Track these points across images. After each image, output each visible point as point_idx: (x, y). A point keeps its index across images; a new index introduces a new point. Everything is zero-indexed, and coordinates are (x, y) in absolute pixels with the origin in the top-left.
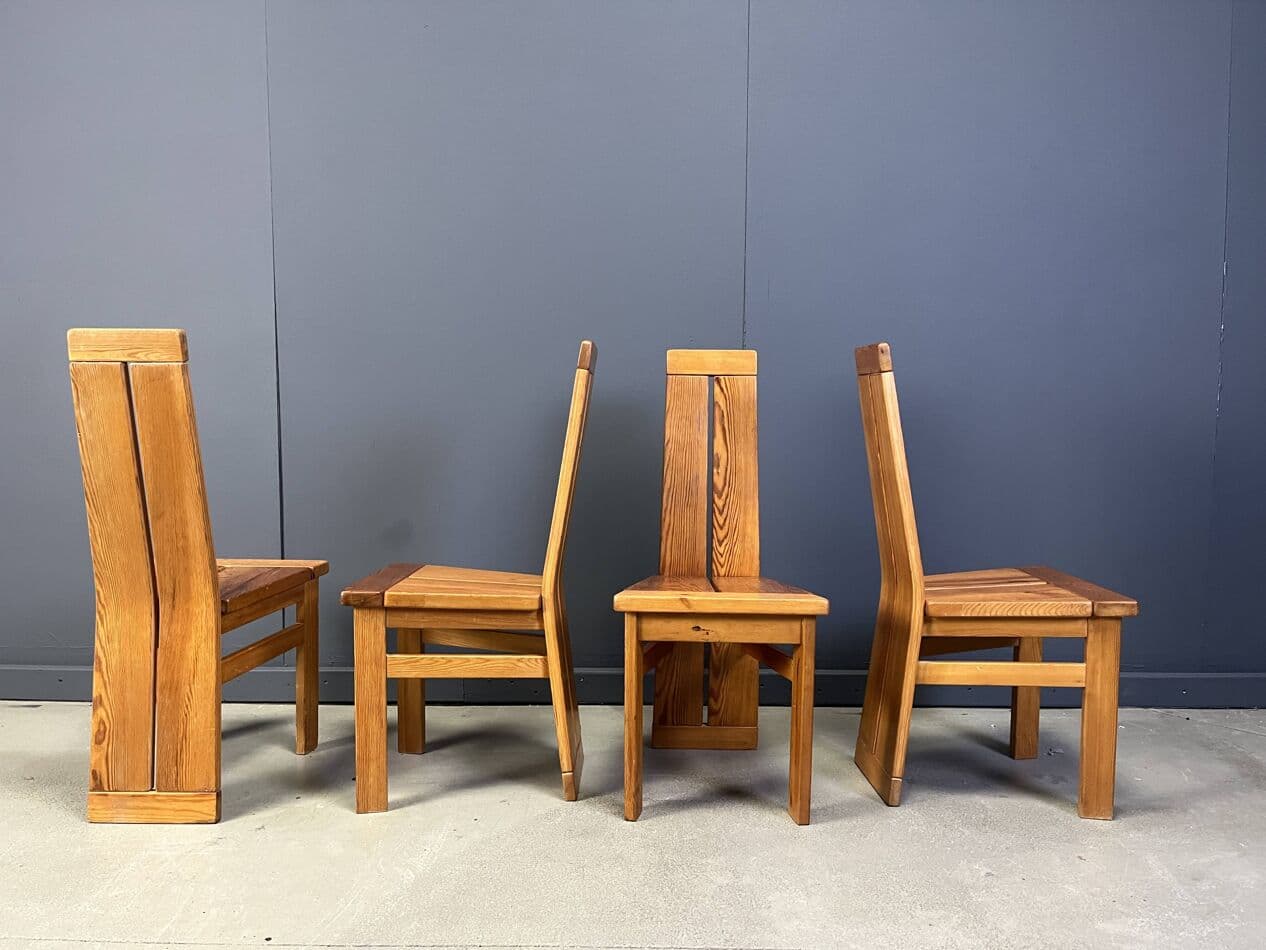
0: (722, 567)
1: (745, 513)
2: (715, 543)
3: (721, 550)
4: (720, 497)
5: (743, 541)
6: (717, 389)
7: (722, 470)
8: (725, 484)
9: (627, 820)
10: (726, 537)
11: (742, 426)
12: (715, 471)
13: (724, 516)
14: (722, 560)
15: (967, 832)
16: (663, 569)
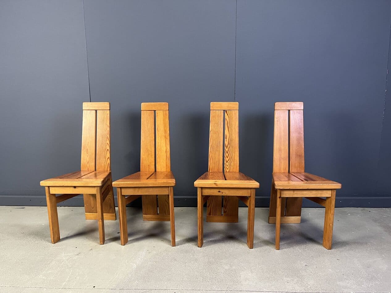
0: (227, 169)
1: (235, 153)
2: (225, 162)
3: (227, 164)
4: (227, 148)
5: (234, 161)
6: (226, 114)
7: (227, 140)
8: (228, 144)
9: (199, 247)
10: (229, 160)
11: (234, 126)
12: (225, 140)
13: (228, 154)
14: (227, 167)
15: (300, 251)
16: (210, 170)
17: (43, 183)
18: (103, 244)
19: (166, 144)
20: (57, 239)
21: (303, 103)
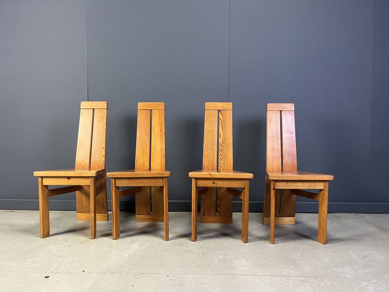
0: (222, 167)
1: (229, 152)
2: (219, 160)
3: (221, 162)
4: (221, 146)
6: (220, 114)
7: (222, 139)
8: (223, 143)
9: (192, 241)
10: (223, 158)
11: (228, 125)
12: (219, 138)
13: (222, 152)
14: (222, 165)
15: (295, 245)
16: (204, 168)
17: (37, 174)
18: (94, 238)
19: (161, 142)
20: (46, 235)
21: (293, 104)
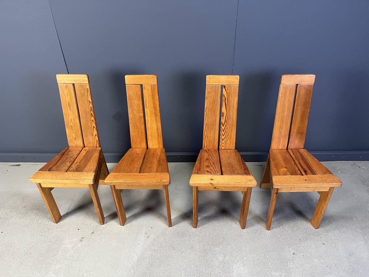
2: (221, 140)
3: (223, 142)
4: (223, 126)
5: (230, 140)
6: (224, 90)
7: (224, 118)
8: (225, 122)
9: (194, 228)
10: (225, 138)
11: (232, 103)
13: (224, 132)
14: (223, 145)
16: (204, 147)
18: (103, 224)
20: (58, 218)
